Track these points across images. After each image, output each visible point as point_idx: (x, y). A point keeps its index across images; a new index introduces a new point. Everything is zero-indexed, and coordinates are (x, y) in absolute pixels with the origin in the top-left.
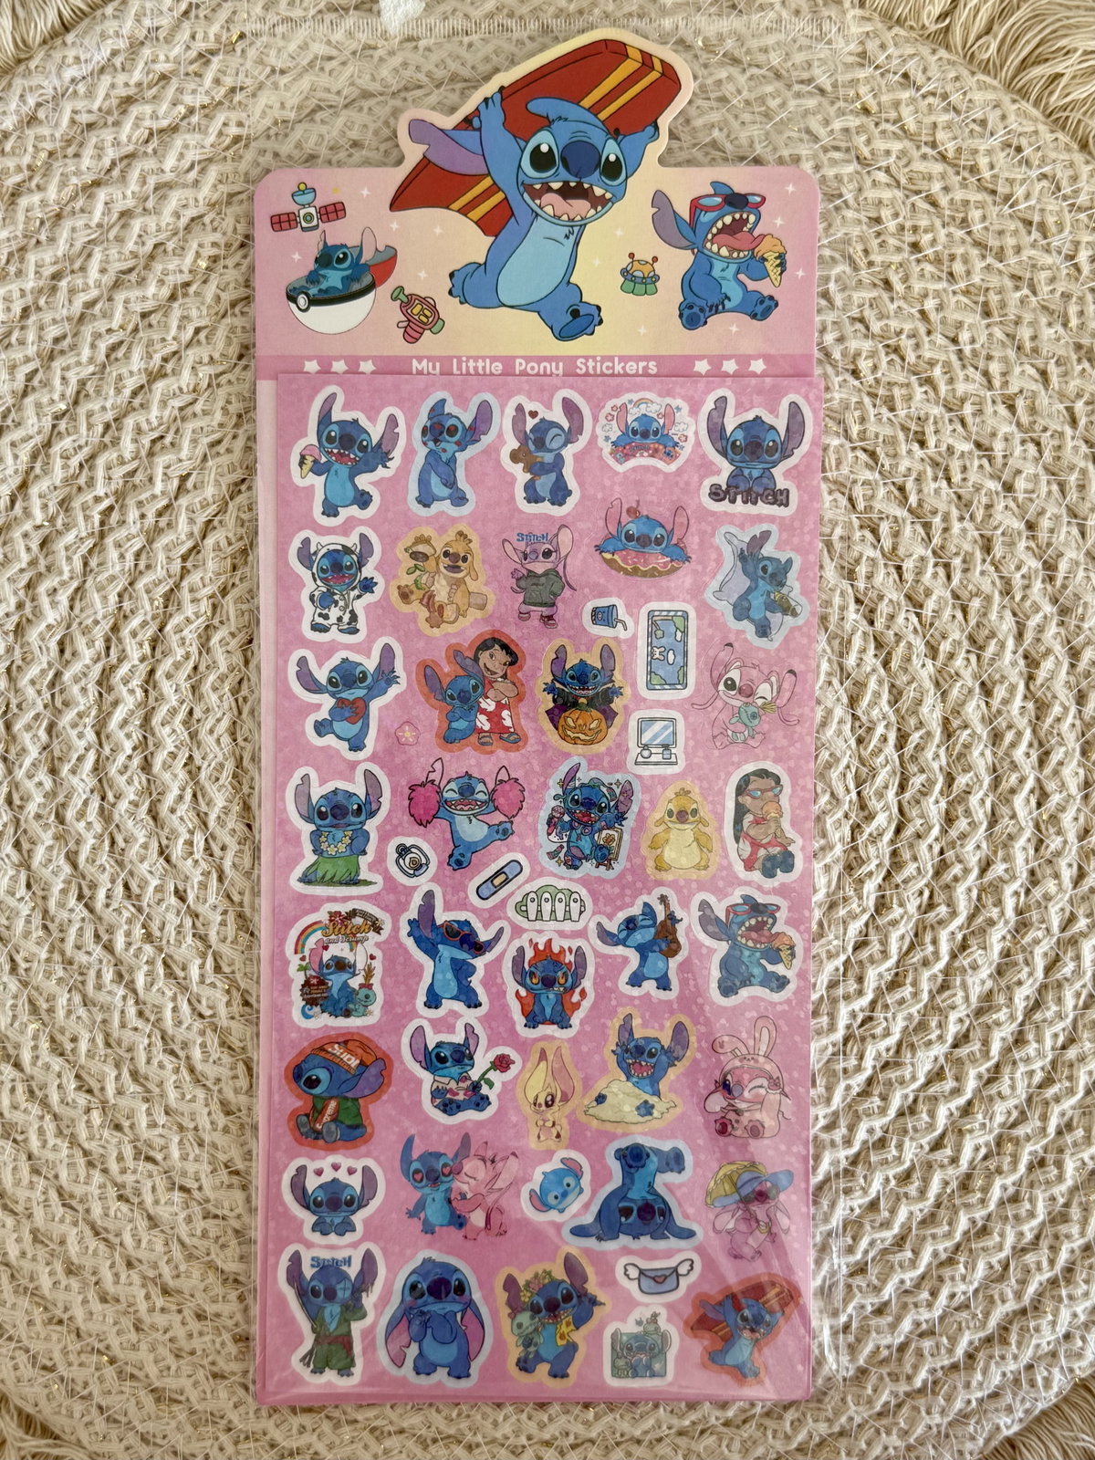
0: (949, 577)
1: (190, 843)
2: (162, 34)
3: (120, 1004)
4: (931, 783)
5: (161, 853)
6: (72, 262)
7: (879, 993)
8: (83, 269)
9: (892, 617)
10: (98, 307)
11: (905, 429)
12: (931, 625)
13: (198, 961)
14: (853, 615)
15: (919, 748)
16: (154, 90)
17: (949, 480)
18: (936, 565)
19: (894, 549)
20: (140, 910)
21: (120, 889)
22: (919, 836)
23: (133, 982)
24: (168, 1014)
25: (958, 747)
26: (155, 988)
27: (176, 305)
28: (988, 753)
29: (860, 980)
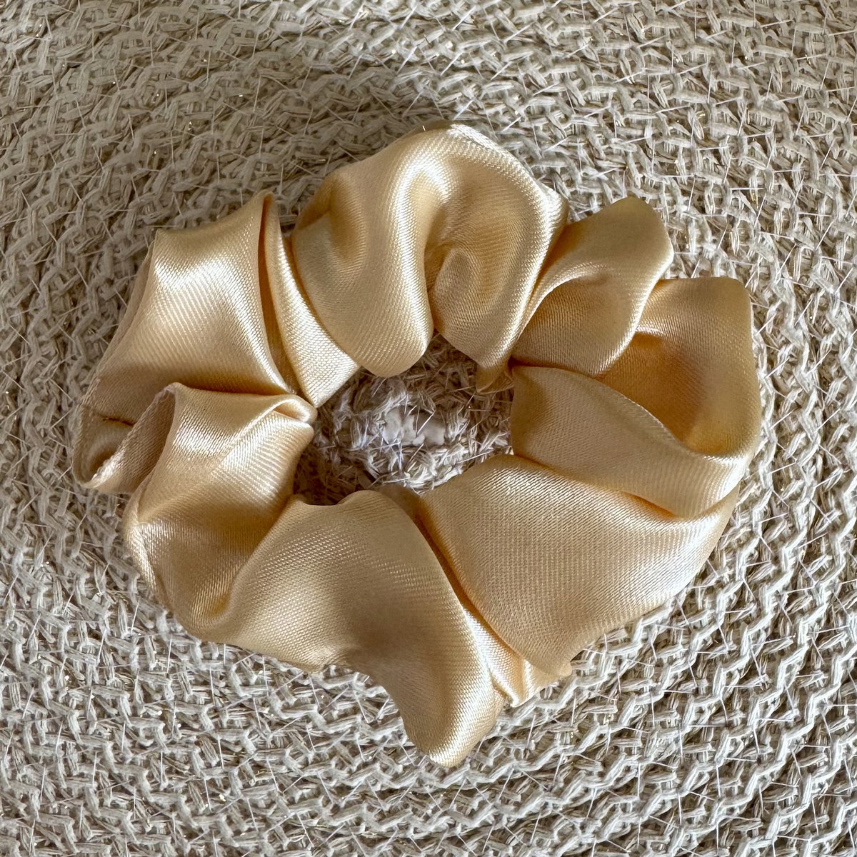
0: (765, 149)
1: (91, 581)
3: (60, 754)
4: (797, 353)
5: (66, 596)
7: (798, 568)
9: (720, 202)
11: (689, 20)
12: (760, 200)
13: (127, 696)
14: (684, 208)
15: (778, 322)
17: (742, 58)
18: (750, 141)
19: (707, 135)
20: (59, 657)
21: (35, 642)
22: (798, 407)
23: (68, 729)
24: (110, 754)
25: (815, 312)
26: (91, 730)
28: (845, 310)
29: (776, 560)
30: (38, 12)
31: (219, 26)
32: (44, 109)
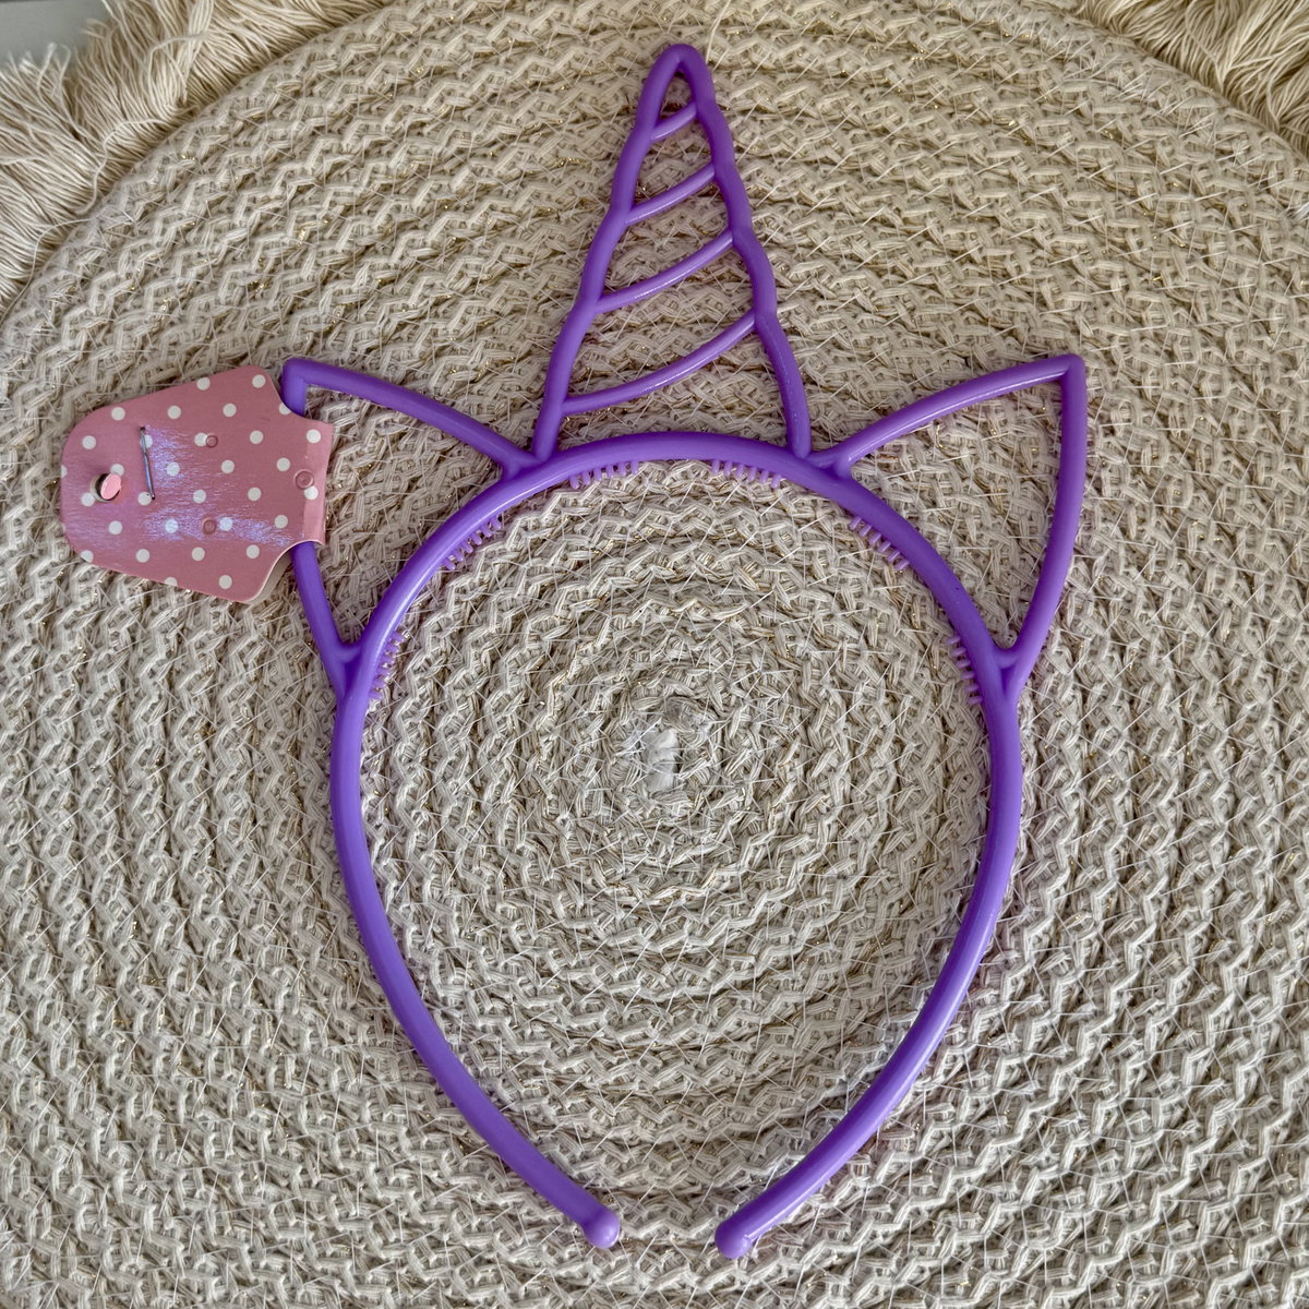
0: (1014, 1084)
2: (1193, 139)
5: (444, 452)
6: (946, 152)
8: (944, 164)
10: (917, 192)
11: (1140, 981)
12: (961, 1086)
13: (359, 526)
16: (1138, 155)
17: (1110, 1044)
18: (1021, 1066)
19: (1019, 1018)
20: (385, 456)
21: (396, 430)
22: (748, 1158)
27: (948, 258)
28: (859, 1195)
29: (586, 1157)
30: (1018, 319)
31: (1035, 498)
32: (919, 343)
